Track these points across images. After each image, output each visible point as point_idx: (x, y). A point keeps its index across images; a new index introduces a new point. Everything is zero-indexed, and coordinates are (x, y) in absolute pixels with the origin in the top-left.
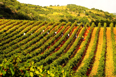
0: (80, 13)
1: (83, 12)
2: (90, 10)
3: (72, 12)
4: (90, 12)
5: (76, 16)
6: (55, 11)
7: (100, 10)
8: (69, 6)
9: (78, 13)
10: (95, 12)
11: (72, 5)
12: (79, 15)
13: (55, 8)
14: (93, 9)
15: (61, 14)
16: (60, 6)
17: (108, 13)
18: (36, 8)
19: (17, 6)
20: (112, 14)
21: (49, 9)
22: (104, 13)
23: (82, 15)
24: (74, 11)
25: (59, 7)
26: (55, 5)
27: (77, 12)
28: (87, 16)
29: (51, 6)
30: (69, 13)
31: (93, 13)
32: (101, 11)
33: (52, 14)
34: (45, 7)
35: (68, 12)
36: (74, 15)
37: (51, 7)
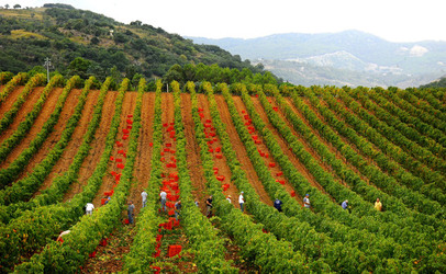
0: (97, 34)
1: (109, 34)
2: (127, 26)
3: (73, 31)
4: (129, 33)
5: (86, 43)
9: (91, 37)
10: (142, 35)
12: (95, 41)
13: (7, 15)
14: (136, 24)
15: (40, 37)
17: (180, 39)
22: (170, 36)
23: (106, 44)
24: (78, 28)
25: (20, 12)
26: (7, 6)
27: (88, 33)
28: (121, 46)
30: (62, 34)
31: (137, 37)
32: (160, 31)
33: (9, 37)
35: (61, 30)
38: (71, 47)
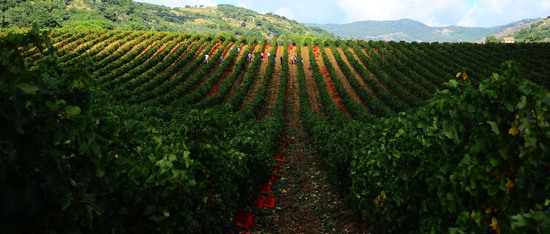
0: (245, 20)
1: (252, 20)
2: (264, 15)
3: (231, 19)
4: (264, 20)
5: (238, 26)
6: (198, 15)
7: (281, 16)
8: (221, 7)
9: (241, 22)
10: (272, 21)
11: (228, 6)
12: (244, 25)
13: (195, 11)
14: (270, 14)
15: (211, 23)
16: (205, 7)
17: (297, 23)
18: (160, 10)
19: (127, 8)
20: (303, 25)
21: (184, 12)
22: (290, 22)
23: (251, 25)
24: (234, 17)
27: (239, 20)
28: (259, 27)
29: (188, 7)
30: (224, 21)
31: (269, 22)
32: (284, 18)
34: (177, 9)
35: (224, 18)
36: (236, 24)
37: (188, 9)
38: (229, 28)
